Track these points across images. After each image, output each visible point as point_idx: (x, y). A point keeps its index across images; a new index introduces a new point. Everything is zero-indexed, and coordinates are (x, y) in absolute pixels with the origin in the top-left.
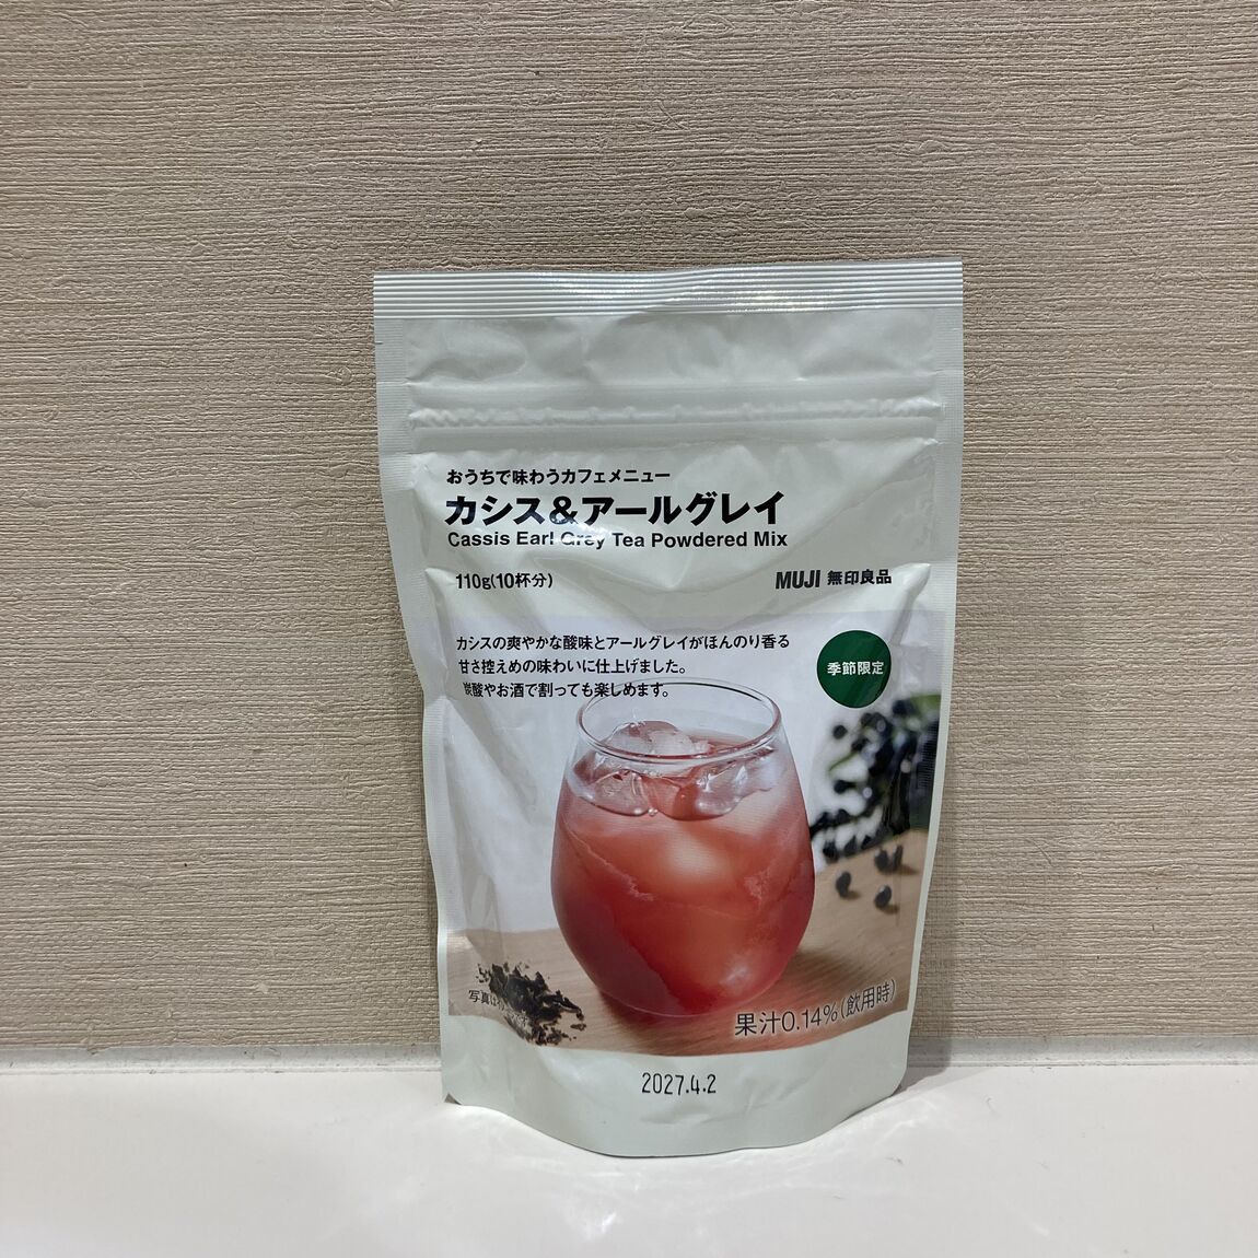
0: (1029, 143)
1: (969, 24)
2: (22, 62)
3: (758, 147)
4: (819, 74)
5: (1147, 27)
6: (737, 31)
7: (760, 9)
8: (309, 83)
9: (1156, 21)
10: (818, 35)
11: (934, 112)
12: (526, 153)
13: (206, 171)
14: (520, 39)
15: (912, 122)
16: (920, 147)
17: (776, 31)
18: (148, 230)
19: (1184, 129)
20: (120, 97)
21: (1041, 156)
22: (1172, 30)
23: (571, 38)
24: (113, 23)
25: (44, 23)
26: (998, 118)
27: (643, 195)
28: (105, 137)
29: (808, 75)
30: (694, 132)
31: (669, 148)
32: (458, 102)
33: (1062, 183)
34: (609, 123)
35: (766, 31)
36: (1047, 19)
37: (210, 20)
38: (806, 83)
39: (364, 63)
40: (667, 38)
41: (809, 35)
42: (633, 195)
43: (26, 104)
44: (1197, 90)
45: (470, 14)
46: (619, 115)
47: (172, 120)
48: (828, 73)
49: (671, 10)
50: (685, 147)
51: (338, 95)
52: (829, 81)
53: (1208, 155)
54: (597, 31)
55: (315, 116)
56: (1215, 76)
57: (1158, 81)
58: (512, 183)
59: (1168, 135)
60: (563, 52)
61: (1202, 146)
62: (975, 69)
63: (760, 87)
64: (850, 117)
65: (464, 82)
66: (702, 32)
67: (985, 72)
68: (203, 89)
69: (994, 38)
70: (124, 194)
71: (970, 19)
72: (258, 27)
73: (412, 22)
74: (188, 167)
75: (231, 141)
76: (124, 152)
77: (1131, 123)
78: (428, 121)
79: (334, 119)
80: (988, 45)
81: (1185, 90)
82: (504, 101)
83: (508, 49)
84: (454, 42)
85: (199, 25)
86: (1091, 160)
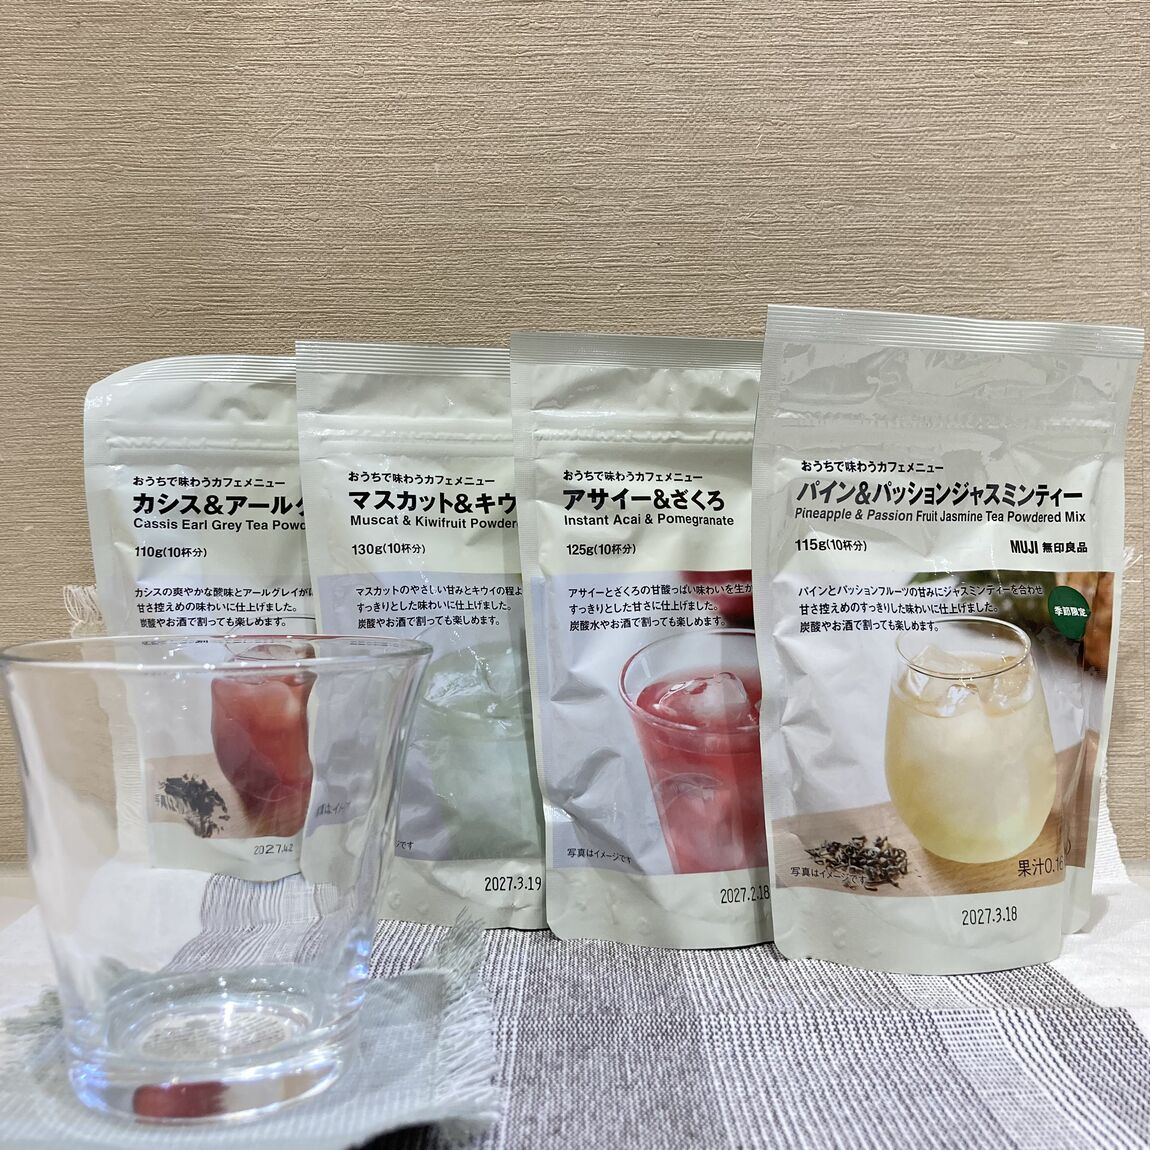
0: (964, 288)
1: (926, 217)
2: (340, 234)
3: (795, 290)
4: (833, 245)
5: (1035, 220)
6: (782, 220)
7: (797, 206)
8: (518, 249)
9: (1040, 217)
10: (833, 222)
11: (904, 269)
12: (650, 293)
13: (451, 302)
14: (648, 223)
15: (891, 275)
16: (896, 291)
17: (806, 219)
18: (415, 337)
19: (1059, 282)
20: (400, 255)
21: (971, 296)
22: (1051, 222)
23: (680, 223)
24: (397, 211)
25: (354, 210)
26: (944, 273)
27: (723, 319)
28: (390, 280)
29: (826, 246)
30: (756, 281)
31: (740, 290)
32: (609, 261)
33: (985, 313)
34: (703, 275)
35: (801, 219)
36: (973, 214)
37: (456, 210)
38: (826, 251)
39: (551, 236)
40: (739, 223)
41: (827, 222)
42: (717, 319)
43: (341, 259)
44: (1068, 258)
45: (618, 208)
46: (709, 270)
47: (432, 270)
48: (839, 245)
49: (742, 207)
50: (749, 290)
51: (536, 255)
52: (839, 250)
53: (1074, 297)
54: (697, 218)
55: (520, 269)
56: (1078, 250)
57: (1042, 252)
58: (641, 311)
59: (1050, 285)
60: (676, 231)
61: (1070, 292)
62: (930, 243)
63: (796, 253)
64: (852, 272)
65: (613, 249)
66: (761, 220)
67: (936, 246)
68: (451, 251)
69: (942, 225)
70: (401, 314)
71: (927, 213)
72: (486, 213)
73: (582, 212)
74: (440, 298)
75: (468, 284)
76: (401, 289)
77: (1027, 277)
78: (590, 273)
79: (533, 270)
80: (938, 229)
81: (1060, 258)
82: (637, 261)
83: (641, 229)
84: (608, 224)
85: (450, 213)
86: (1002, 299)
